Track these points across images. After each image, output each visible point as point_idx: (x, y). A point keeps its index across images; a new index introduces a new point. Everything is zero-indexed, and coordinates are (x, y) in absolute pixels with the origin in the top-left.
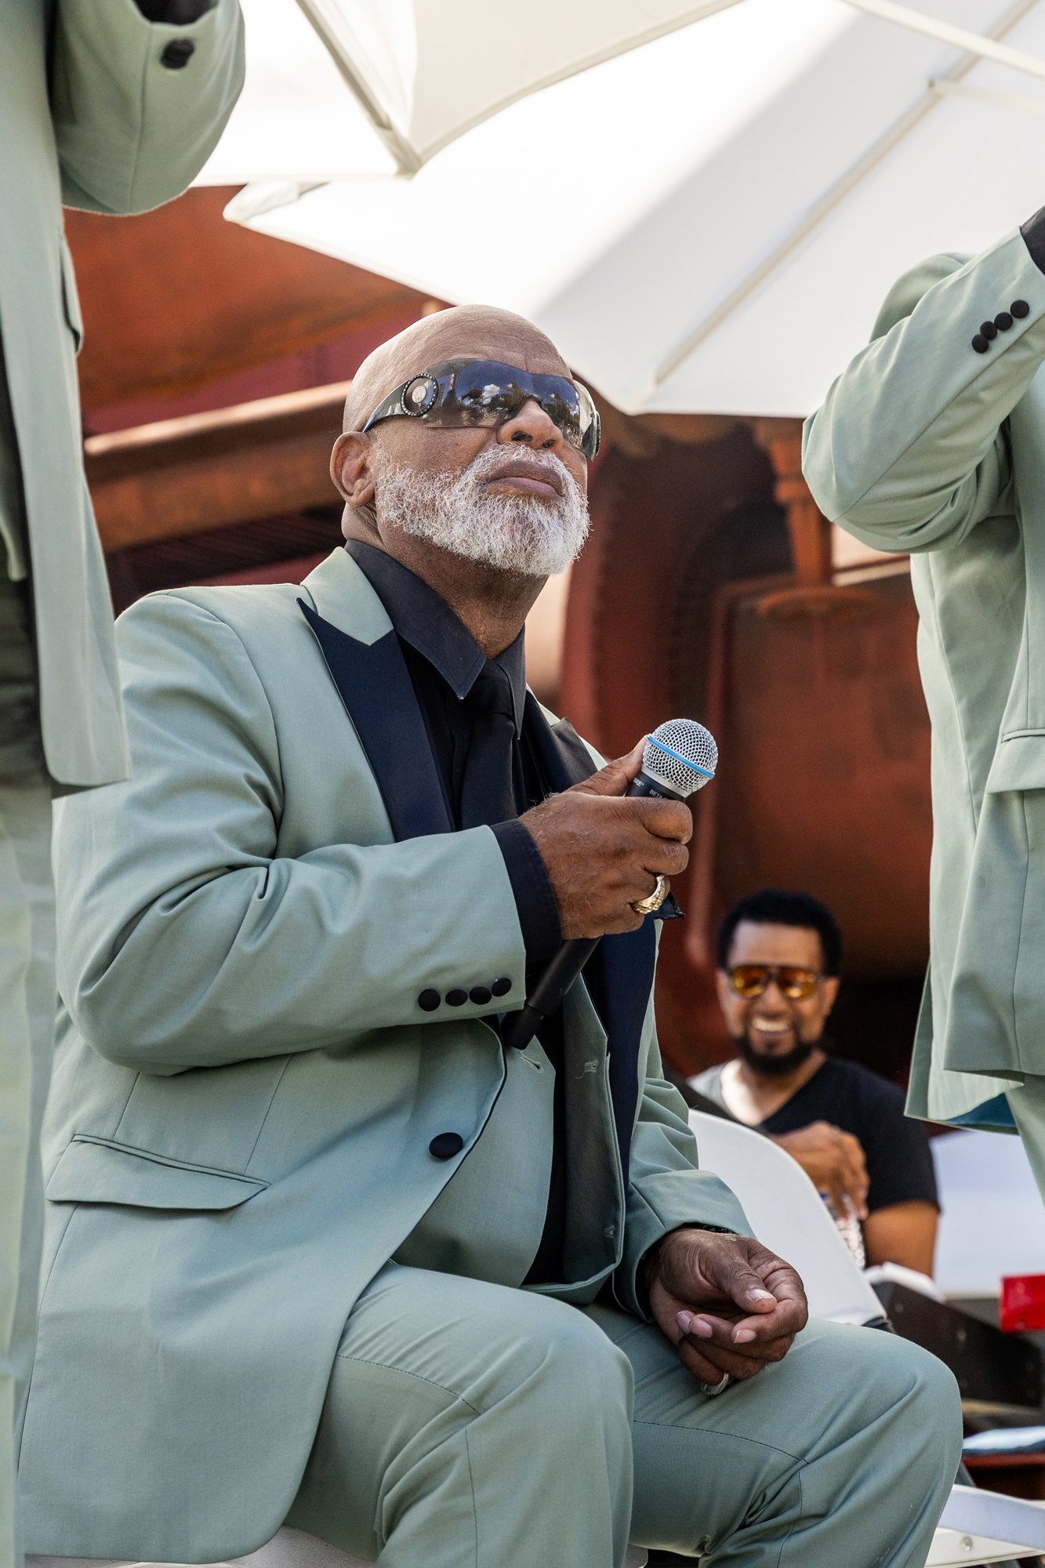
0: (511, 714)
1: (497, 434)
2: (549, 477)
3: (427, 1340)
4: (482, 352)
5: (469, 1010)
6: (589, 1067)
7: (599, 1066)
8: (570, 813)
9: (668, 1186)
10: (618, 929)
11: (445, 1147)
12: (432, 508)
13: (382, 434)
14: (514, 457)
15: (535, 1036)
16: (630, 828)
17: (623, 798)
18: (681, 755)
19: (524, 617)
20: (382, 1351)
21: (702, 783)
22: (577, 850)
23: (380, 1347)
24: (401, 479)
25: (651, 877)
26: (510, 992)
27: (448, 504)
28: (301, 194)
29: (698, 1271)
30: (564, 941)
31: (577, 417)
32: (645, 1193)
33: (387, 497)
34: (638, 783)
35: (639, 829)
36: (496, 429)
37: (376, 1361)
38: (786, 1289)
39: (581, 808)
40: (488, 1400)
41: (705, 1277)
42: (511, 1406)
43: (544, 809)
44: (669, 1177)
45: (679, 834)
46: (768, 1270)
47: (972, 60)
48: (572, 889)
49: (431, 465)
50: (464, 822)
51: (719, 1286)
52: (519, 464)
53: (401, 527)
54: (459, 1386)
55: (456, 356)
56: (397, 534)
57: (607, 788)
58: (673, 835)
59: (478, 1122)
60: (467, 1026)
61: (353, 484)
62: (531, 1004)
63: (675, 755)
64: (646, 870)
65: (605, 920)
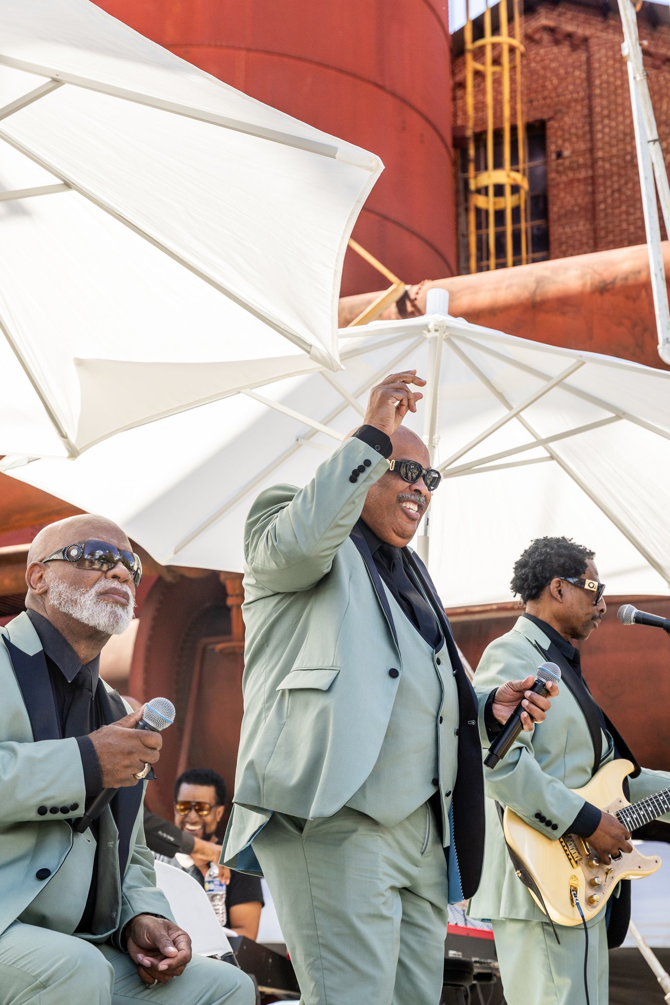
0: (91, 689)
1: (105, 575)
2: (125, 596)
3: (27, 955)
4: (102, 538)
5: (60, 816)
6: (109, 844)
7: (114, 844)
8: (110, 735)
9: (139, 895)
10: (127, 784)
11: (43, 874)
12: (75, 602)
13: (52, 565)
14: (113, 586)
15: (88, 827)
16: (135, 743)
17: (133, 729)
18: (160, 713)
19: (101, 649)
20: (7, 958)
21: (167, 725)
22: (112, 750)
23: (6, 957)
24: (62, 587)
25: (143, 764)
26: (78, 809)
27: (83, 602)
28: (29, 462)
29: (146, 937)
30: (103, 789)
31: (133, 567)
32: (128, 898)
33: (54, 594)
34: (141, 723)
35: (139, 743)
36: (106, 572)
37: (4, 963)
38: (183, 945)
39: (115, 733)
40: (51, 982)
41: (148, 939)
42: (60, 985)
43: (99, 732)
44: (139, 891)
45: (156, 746)
46: (176, 936)
47: (314, 432)
48: (108, 767)
49: (77, 584)
50: (66, 735)
51: (154, 944)
52: (114, 589)
53: (59, 608)
54: (39, 975)
55: (91, 538)
56: (55, 610)
57: (127, 725)
58: (154, 746)
59: (58, 864)
60: (58, 822)
61: (36, 585)
62: (87, 814)
63: (157, 713)
64: (141, 760)
65: (122, 781)
